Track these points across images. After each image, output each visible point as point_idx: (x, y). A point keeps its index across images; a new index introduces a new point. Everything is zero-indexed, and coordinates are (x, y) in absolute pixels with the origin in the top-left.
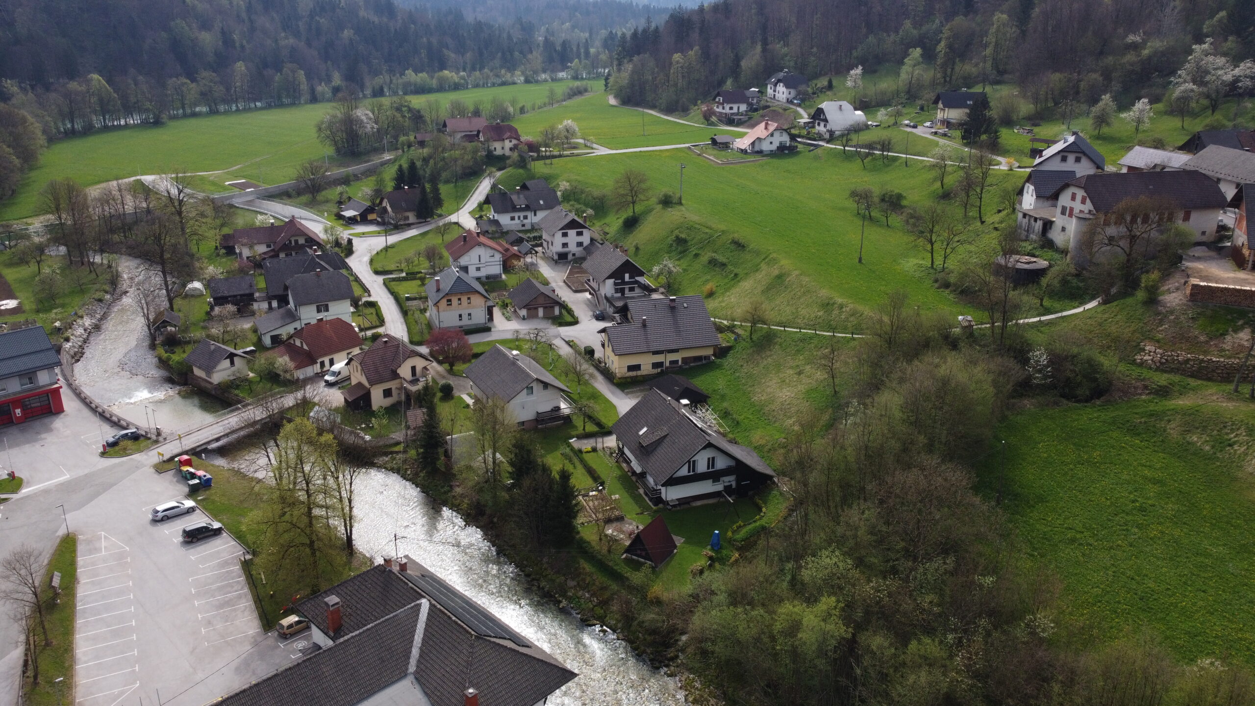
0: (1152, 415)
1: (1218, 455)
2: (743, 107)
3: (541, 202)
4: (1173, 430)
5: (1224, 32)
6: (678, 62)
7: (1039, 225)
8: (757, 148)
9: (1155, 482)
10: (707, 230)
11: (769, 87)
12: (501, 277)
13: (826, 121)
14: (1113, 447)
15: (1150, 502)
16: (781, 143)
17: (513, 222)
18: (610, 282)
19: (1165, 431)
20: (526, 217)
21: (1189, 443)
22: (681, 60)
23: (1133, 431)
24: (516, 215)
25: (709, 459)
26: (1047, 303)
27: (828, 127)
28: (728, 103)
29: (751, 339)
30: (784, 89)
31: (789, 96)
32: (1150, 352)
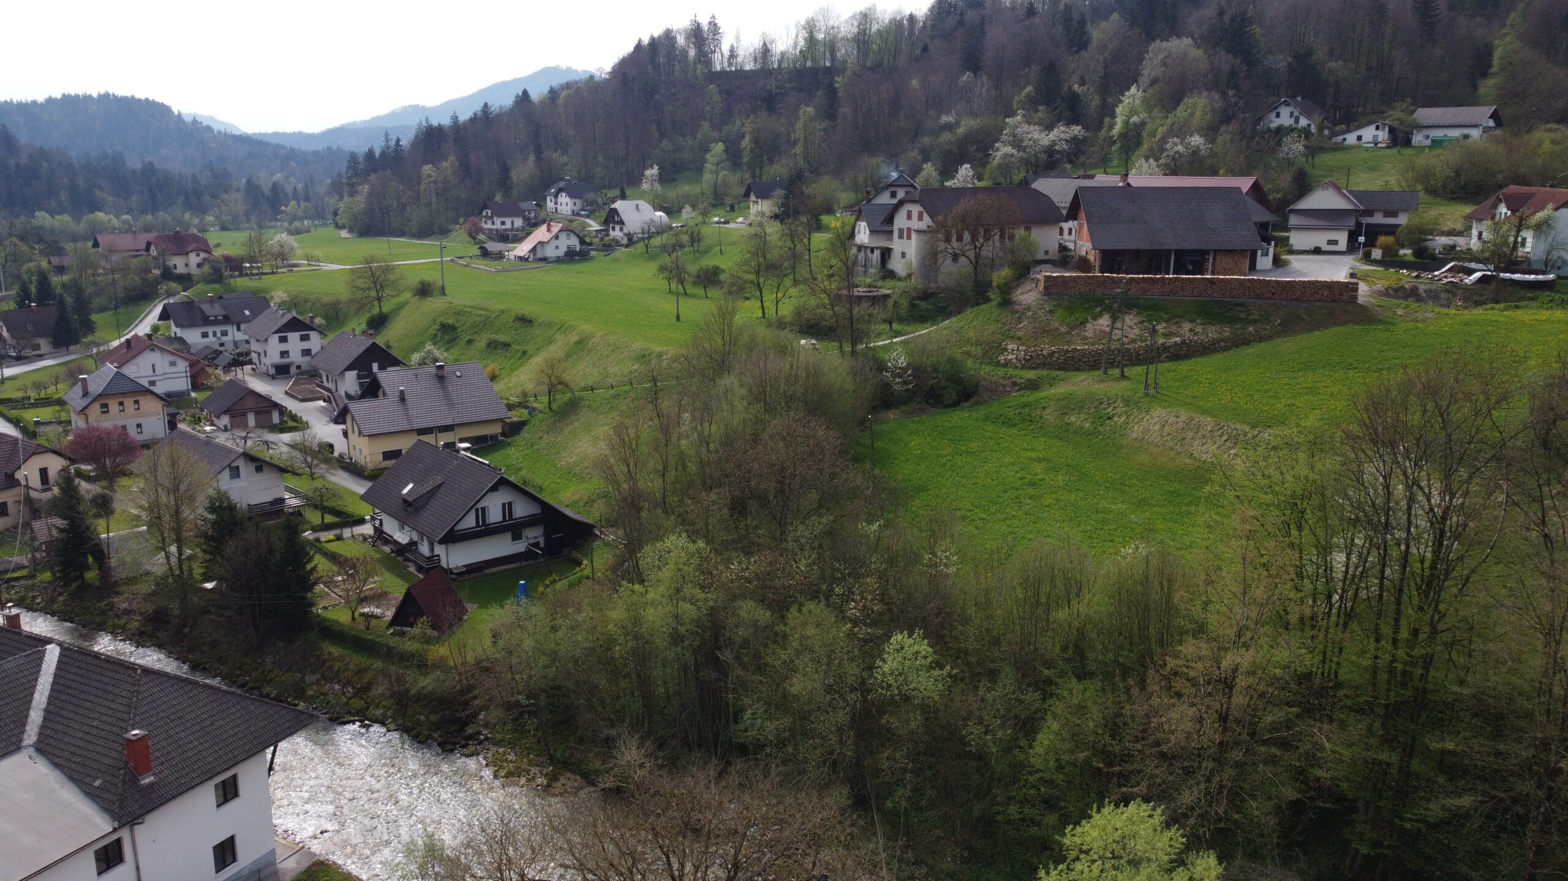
0: (1026, 406)
1: (1099, 429)
2: (519, 222)
3: (247, 313)
4: (1050, 416)
5: (1032, 104)
6: (429, 176)
7: (876, 256)
8: (539, 255)
9: (1040, 460)
10: (482, 312)
11: (548, 199)
12: (189, 395)
13: (622, 223)
14: (990, 438)
15: (1039, 477)
16: (569, 247)
17: (205, 340)
18: (352, 375)
19: (1041, 418)
20: (225, 334)
21: (1068, 424)
22: (433, 174)
23: (1009, 423)
24: (210, 330)
25: (504, 505)
26: (895, 326)
27: (625, 230)
28: (498, 217)
29: (550, 409)
30: (568, 200)
31: (575, 208)
32: (1013, 351)
